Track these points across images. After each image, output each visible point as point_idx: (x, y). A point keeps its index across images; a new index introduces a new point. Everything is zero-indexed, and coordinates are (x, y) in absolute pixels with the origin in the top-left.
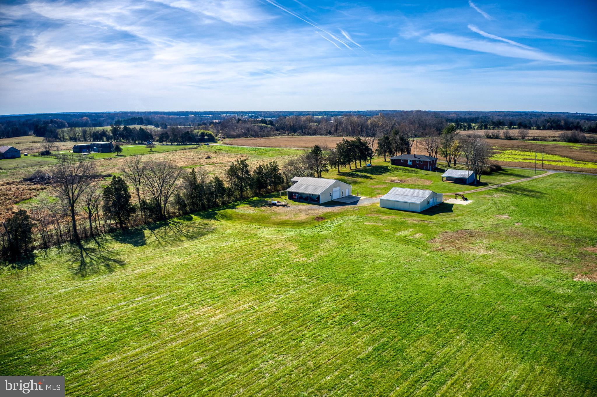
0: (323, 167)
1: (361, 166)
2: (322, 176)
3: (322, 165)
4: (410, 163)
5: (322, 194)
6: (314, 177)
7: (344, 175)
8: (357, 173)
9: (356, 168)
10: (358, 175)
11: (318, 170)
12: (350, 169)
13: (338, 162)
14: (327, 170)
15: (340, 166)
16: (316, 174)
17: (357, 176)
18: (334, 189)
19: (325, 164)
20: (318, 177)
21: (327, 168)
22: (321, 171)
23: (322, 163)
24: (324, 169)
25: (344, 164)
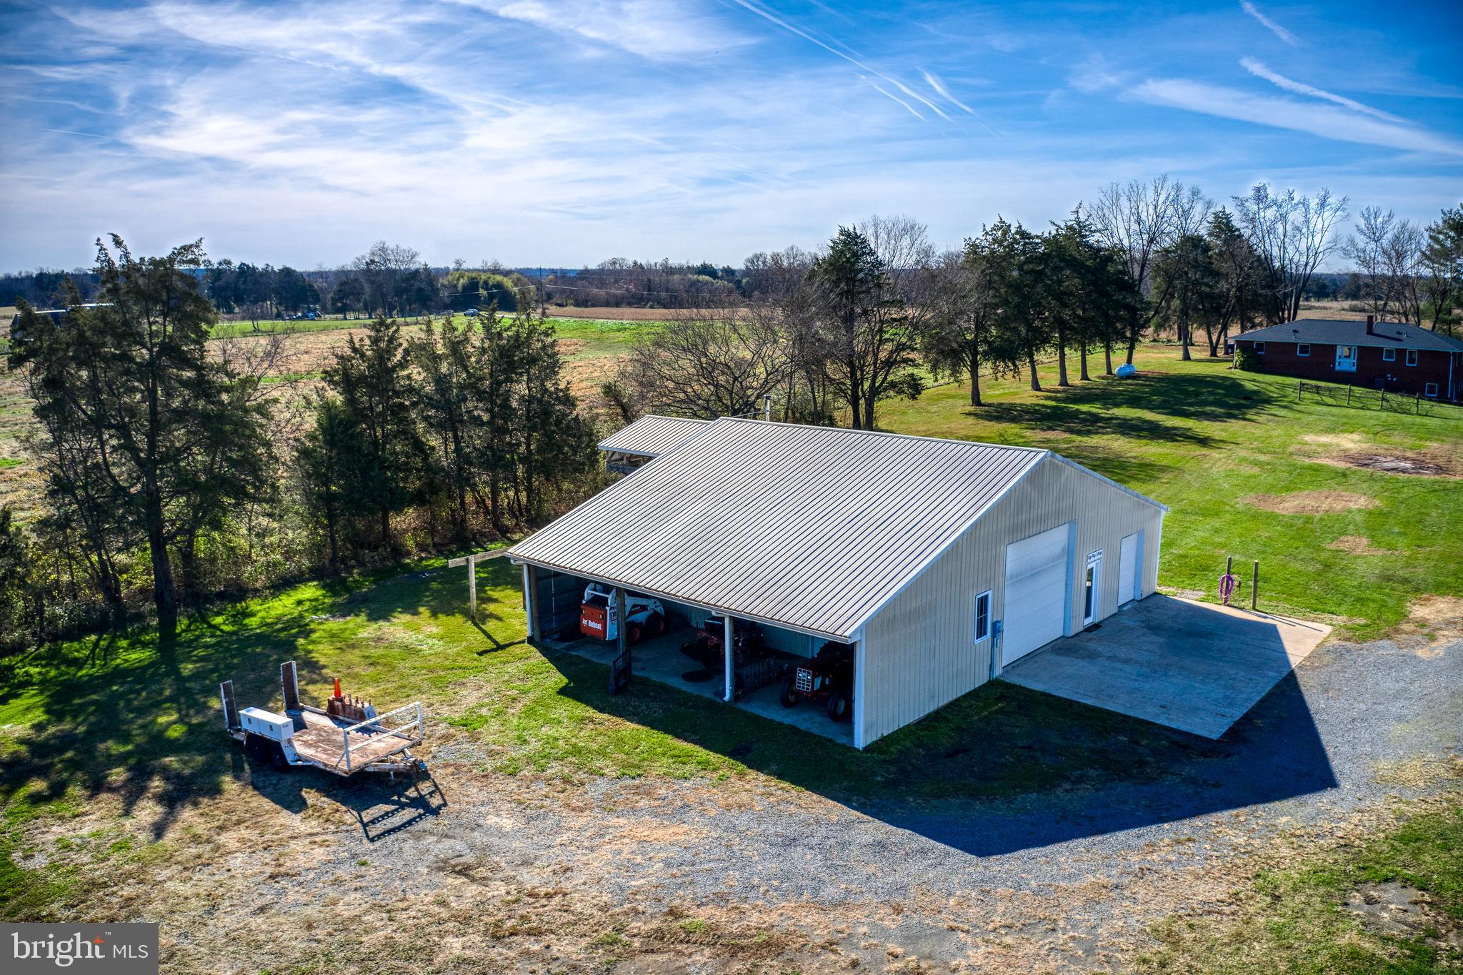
0: (889, 364)
1: (1085, 377)
2: (881, 424)
3: (883, 355)
4: (1346, 363)
5: (872, 627)
6: (832, 423)
7: (1014, 420)
8: (1085, 408)
9: (1064, 382)
10: (1095, 419)
11: (856, 384)
12: (1036, 386)
13: (973, 346)
14: (915, 388)
15: (986, 369)
16: (842, 410)
17: (1092, 424)
18: (1015, 556)
19: (901, 348)
20: (857, 425)
21: (910, 370)
22: (875, 392)
23: (882, 342)
24: (899, 374)
25: (1006, 353)
